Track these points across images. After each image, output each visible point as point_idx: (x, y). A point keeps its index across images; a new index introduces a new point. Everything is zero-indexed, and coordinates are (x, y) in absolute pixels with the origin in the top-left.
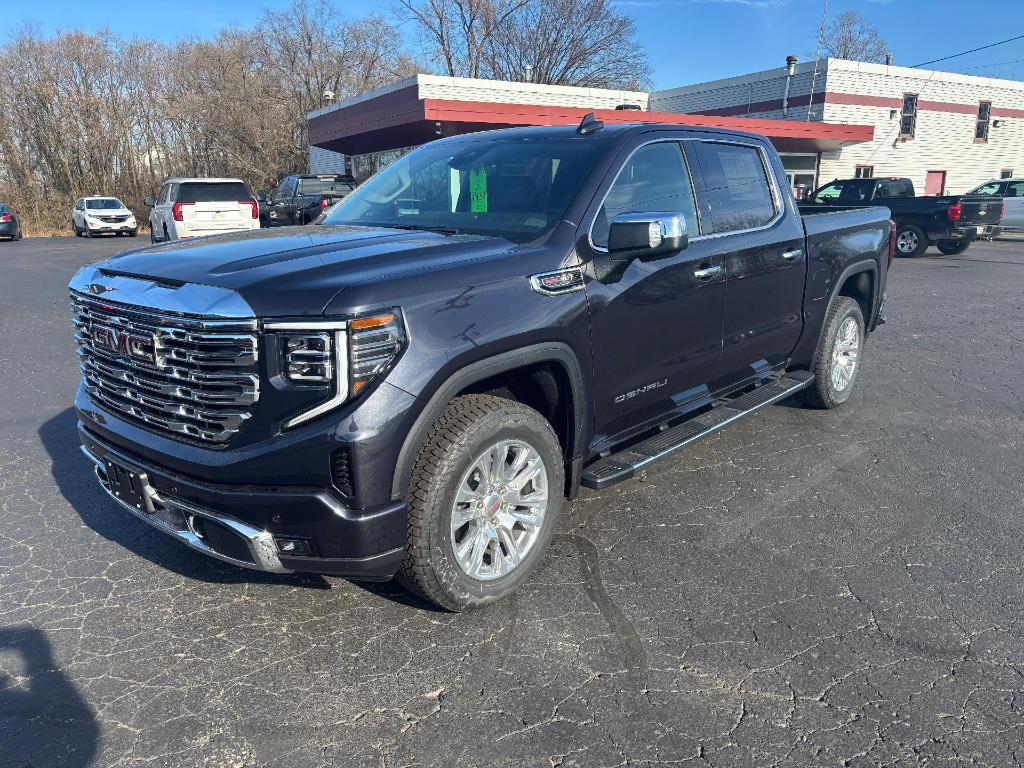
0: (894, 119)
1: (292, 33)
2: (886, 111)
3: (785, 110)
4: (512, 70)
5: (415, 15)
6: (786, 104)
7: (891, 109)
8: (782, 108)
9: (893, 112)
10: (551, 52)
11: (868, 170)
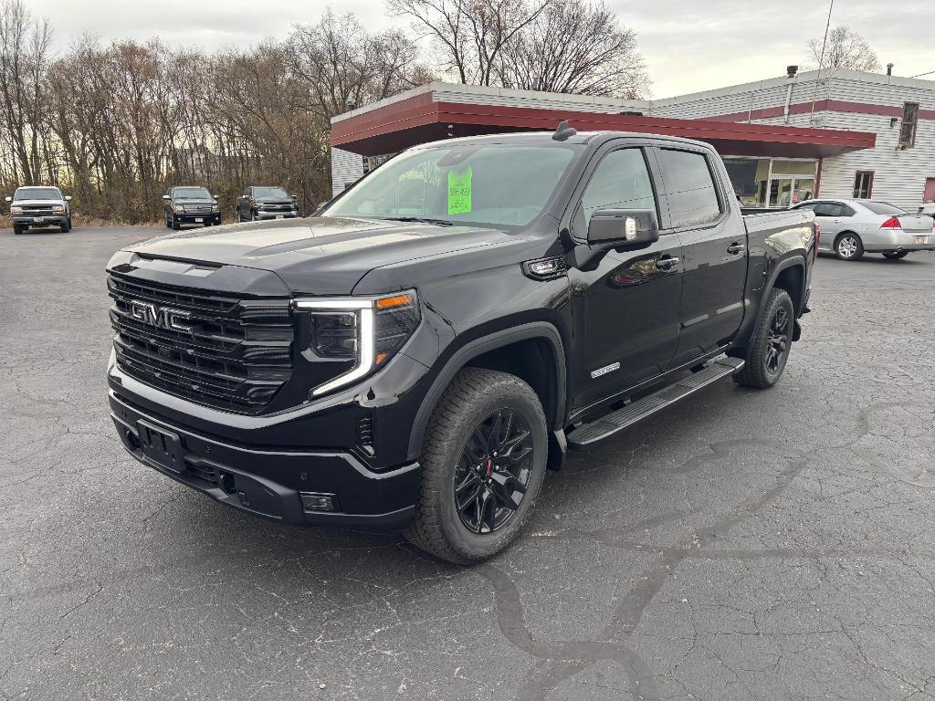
0: (894, 127)
1: (320, 45)
2: (886, 119)
3: (786, 117)
4: (519, 80)
5: (433, 31)
6: (786, 111)
7: (890, 118)
8: (783, 115)
9: (893, 120)
10: (557, 64)
11: (868, 176)
